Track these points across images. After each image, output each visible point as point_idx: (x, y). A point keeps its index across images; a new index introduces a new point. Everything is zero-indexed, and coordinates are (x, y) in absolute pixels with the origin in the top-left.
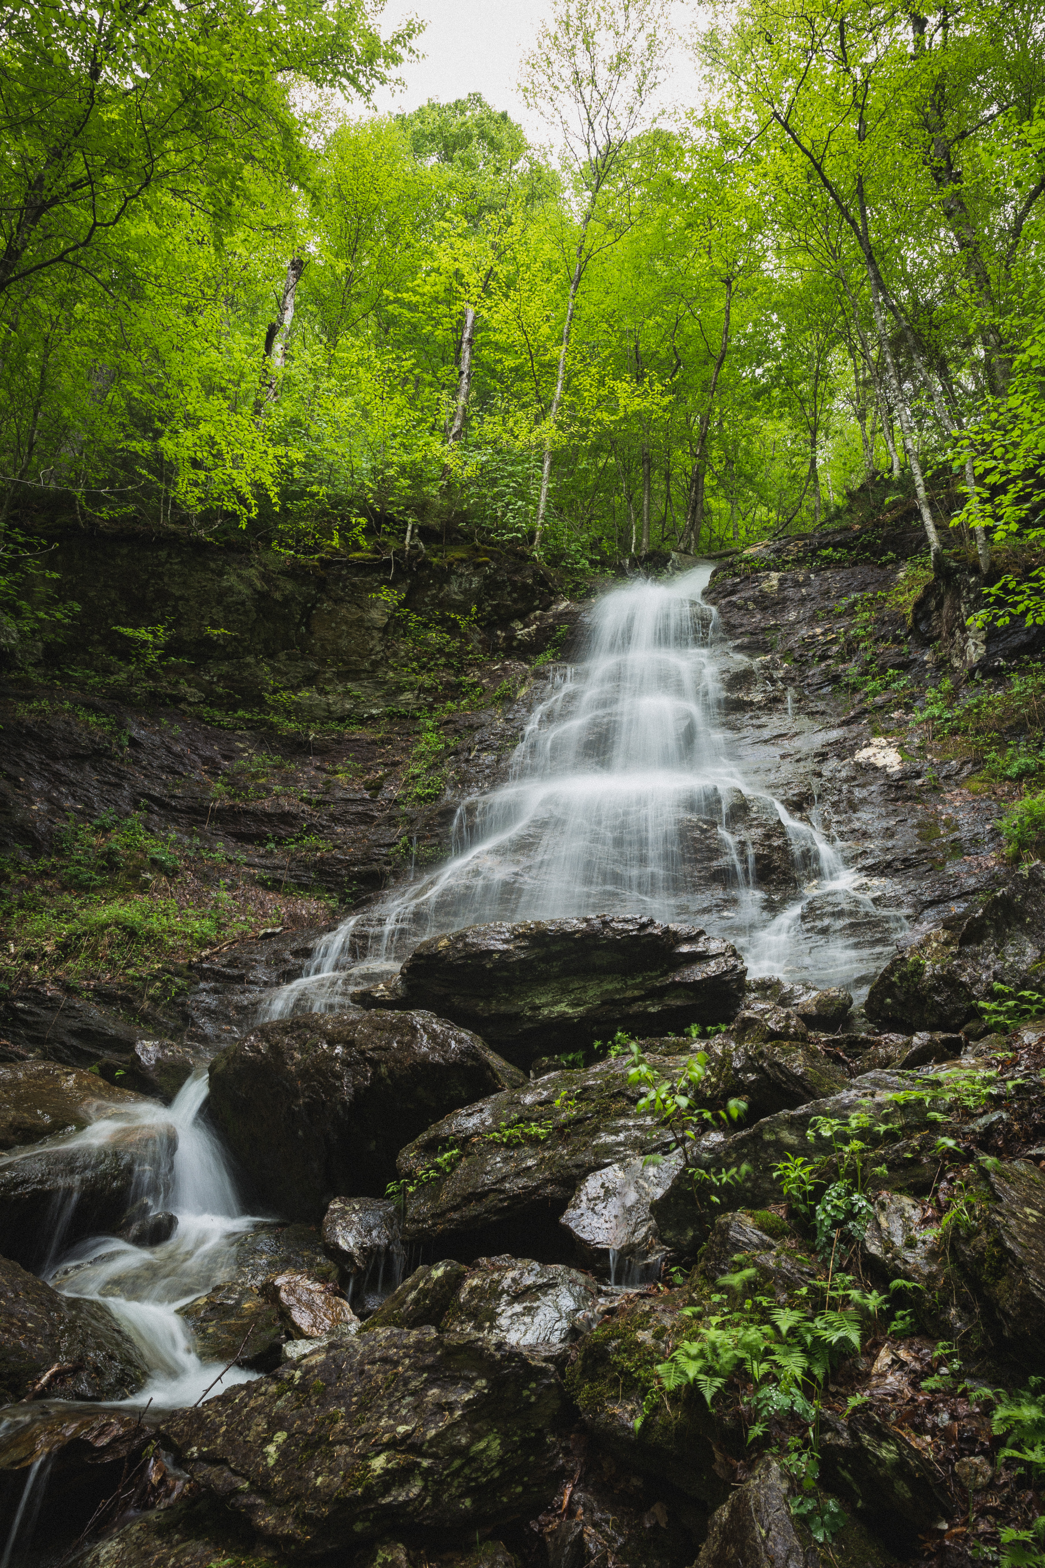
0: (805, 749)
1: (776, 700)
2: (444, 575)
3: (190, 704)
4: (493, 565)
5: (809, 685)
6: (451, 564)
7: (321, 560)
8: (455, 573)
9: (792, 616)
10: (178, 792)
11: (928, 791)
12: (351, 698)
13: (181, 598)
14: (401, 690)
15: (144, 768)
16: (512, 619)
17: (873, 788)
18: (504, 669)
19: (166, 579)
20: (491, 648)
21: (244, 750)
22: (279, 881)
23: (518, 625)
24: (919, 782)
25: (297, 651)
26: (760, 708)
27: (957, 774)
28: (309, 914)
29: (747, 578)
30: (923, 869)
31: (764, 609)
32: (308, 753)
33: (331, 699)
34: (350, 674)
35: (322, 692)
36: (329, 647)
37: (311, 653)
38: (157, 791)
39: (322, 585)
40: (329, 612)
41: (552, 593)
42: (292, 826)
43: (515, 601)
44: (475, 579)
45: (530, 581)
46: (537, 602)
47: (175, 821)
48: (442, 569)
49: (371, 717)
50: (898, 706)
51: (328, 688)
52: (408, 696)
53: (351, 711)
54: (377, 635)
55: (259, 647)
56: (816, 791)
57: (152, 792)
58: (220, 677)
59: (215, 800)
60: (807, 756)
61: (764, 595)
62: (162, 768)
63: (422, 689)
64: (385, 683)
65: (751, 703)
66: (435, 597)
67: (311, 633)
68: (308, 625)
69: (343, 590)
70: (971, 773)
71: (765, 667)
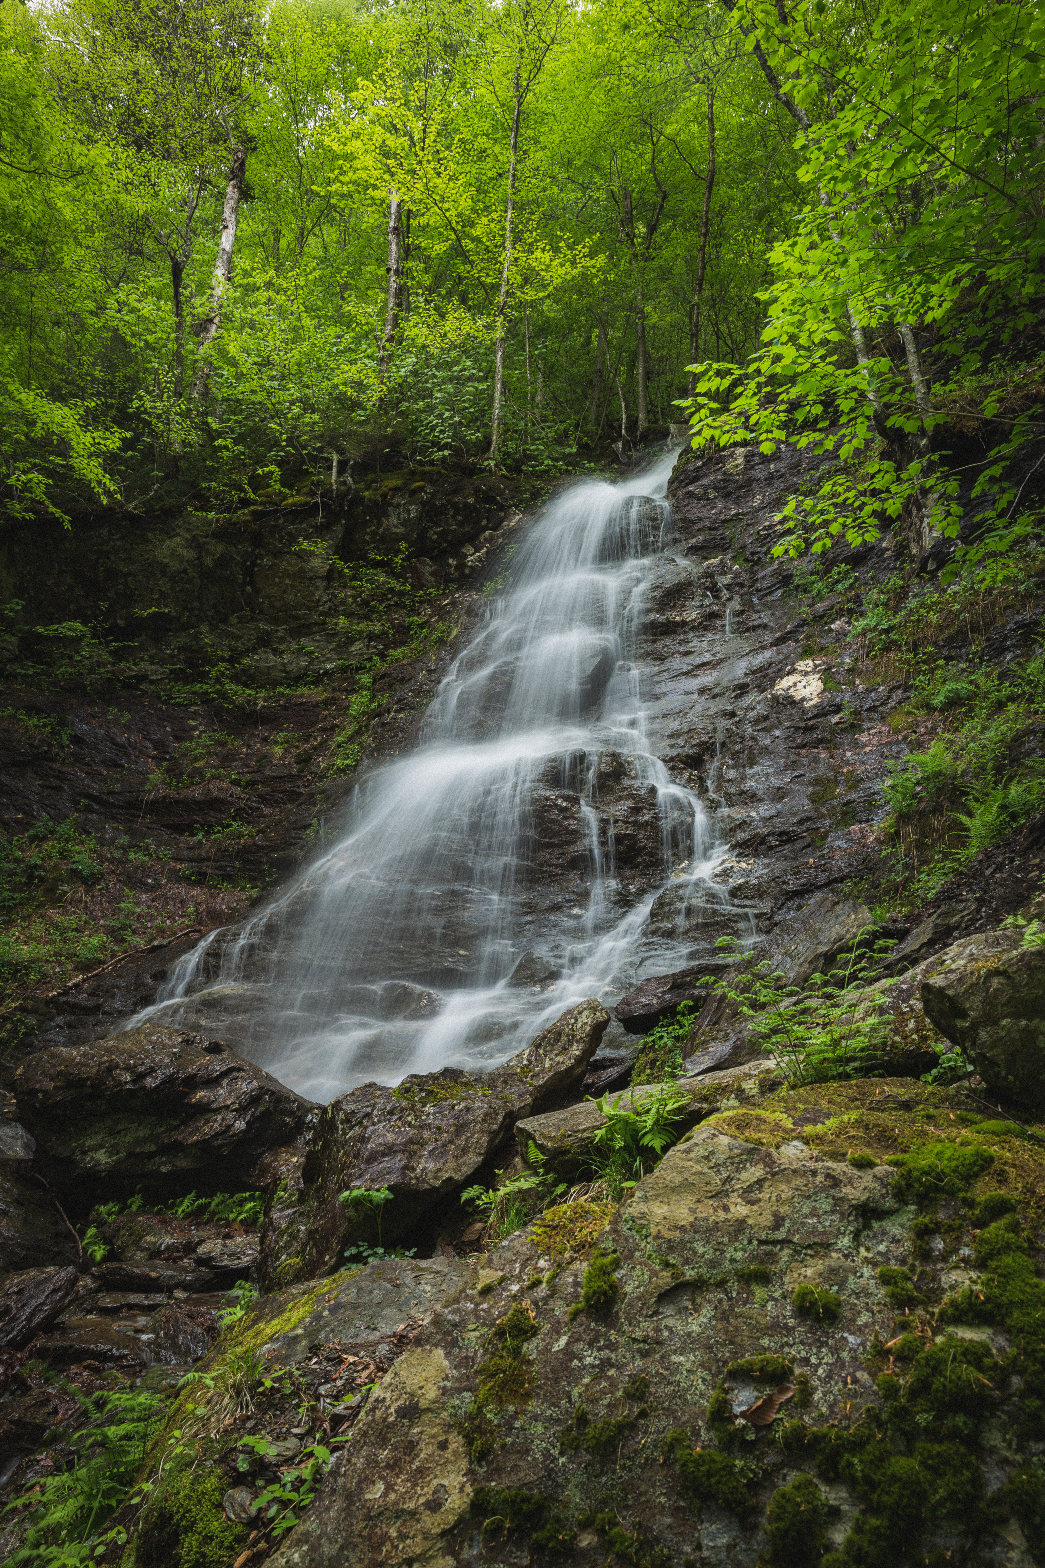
0: (725, 682)
1: (713, 616)
2: (380, 509)
3: (152, 682)
4: (429, 489)
5: (758, 590)
6: (384, 496)
7: (254, 513)
8: (391, 505)
9: (758, 500)
10: (118, 787)
11: (843, 730)
12: (305, 654)
13: (129, 574)
14: (351, 641)
15: (88, 765)
16: (462, 544)
17: (777, 733)
18: (453, 603)
19: (112, 557)
20: (445, 580)
21: (195, 728)
22: (204, 875)
23: (469, 549)
24: (835, 719)
25: (247, 613)
26: (693, 629)
27: (883, 704)
28: (230, 908)
29: (710, 459)
30: (800, 844)
31: (727, 495)
32: (255, 724)
33: (286, 658)
34: (301, 630)
35: (276, 652)
36: (277, 604)
37: (261, 612)
38: (95, 789)
39: (257, 539)
40: (271, 568)
41: (502, 508)
42: (221, 812)
43: (460, 524)
44: (412, 507)
45: (471, 500)
46: (484, 522)
47: (114, 818)
48: (376, 503)
49: (326, 673)
50: (840, 614)
51: (282, 647)
52: (357, 646)
53: (306, 668)
54: (321, 584)
55: (210, 613)
56: (720, 737)
57: (91, 791)
58: (179, 648)
59: (150, 792)
60: (727, 688)
61: (727, 478)
62: (104, 762)
63: (371, 637)
64: (336, 634)
65: (684, 623)
66: (374, 534)
67: (257, 591)
68: (252, 583)
69: (280, 541)
70: (900, 703)
71: (708, 575)
